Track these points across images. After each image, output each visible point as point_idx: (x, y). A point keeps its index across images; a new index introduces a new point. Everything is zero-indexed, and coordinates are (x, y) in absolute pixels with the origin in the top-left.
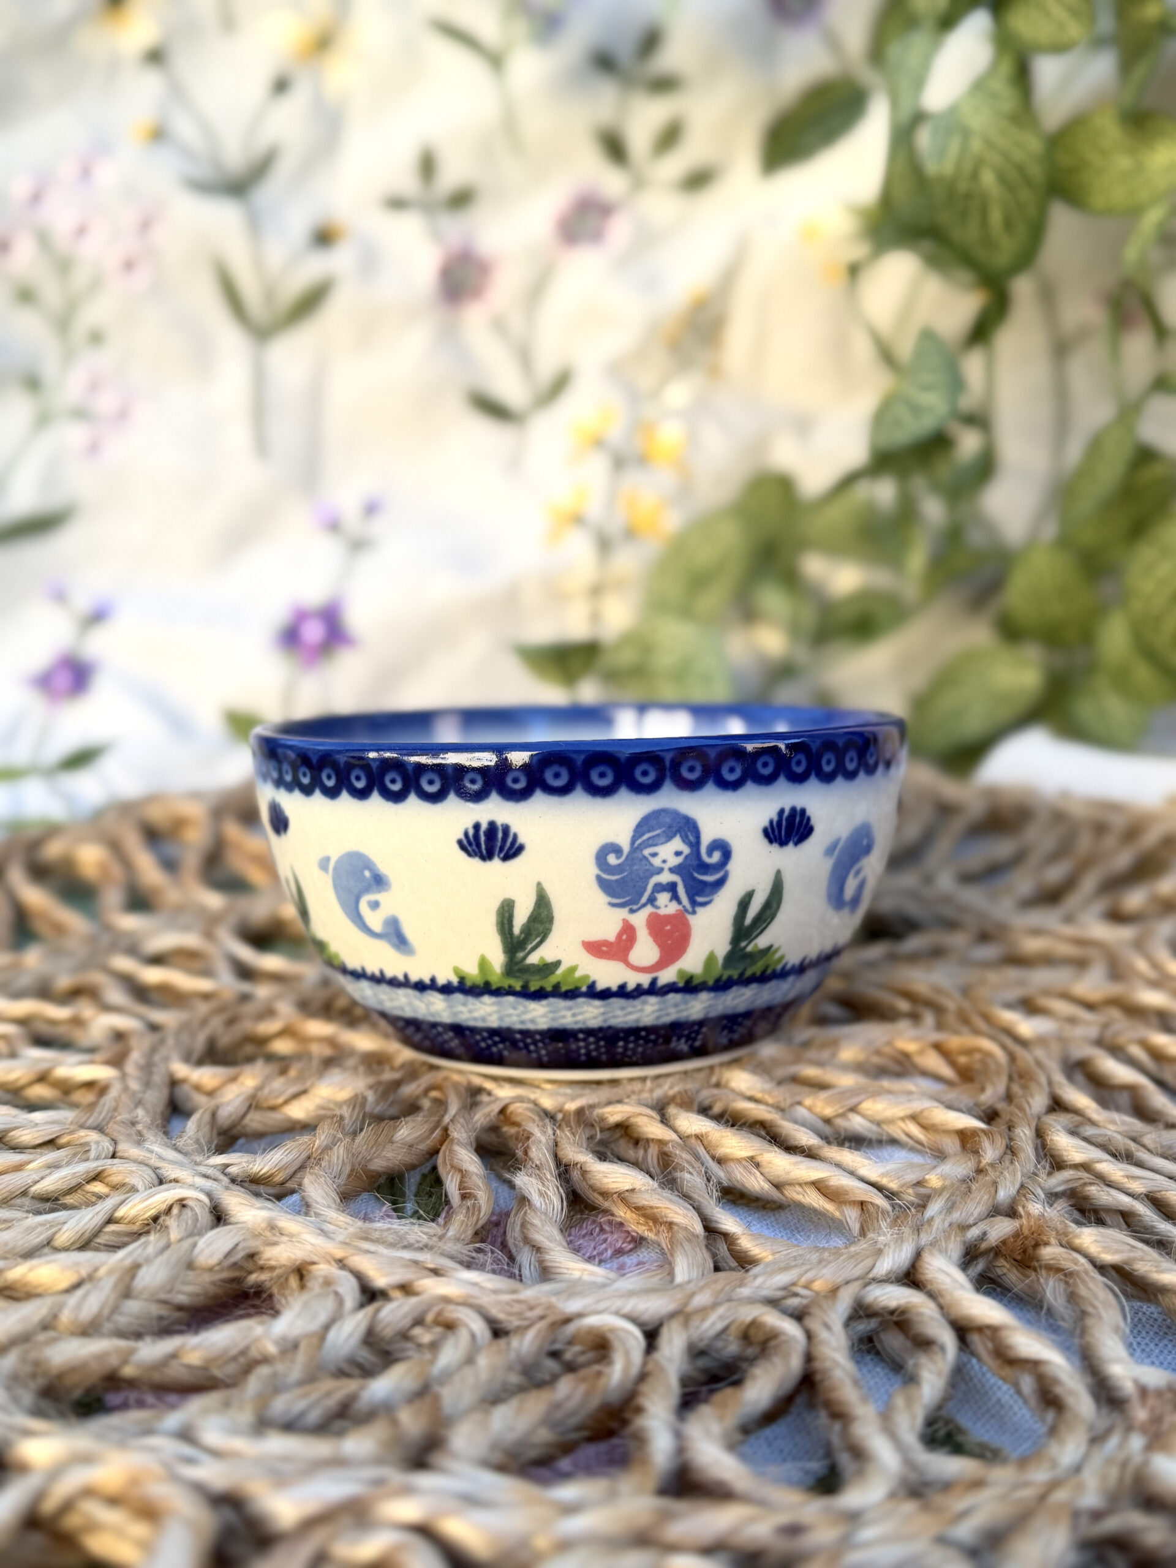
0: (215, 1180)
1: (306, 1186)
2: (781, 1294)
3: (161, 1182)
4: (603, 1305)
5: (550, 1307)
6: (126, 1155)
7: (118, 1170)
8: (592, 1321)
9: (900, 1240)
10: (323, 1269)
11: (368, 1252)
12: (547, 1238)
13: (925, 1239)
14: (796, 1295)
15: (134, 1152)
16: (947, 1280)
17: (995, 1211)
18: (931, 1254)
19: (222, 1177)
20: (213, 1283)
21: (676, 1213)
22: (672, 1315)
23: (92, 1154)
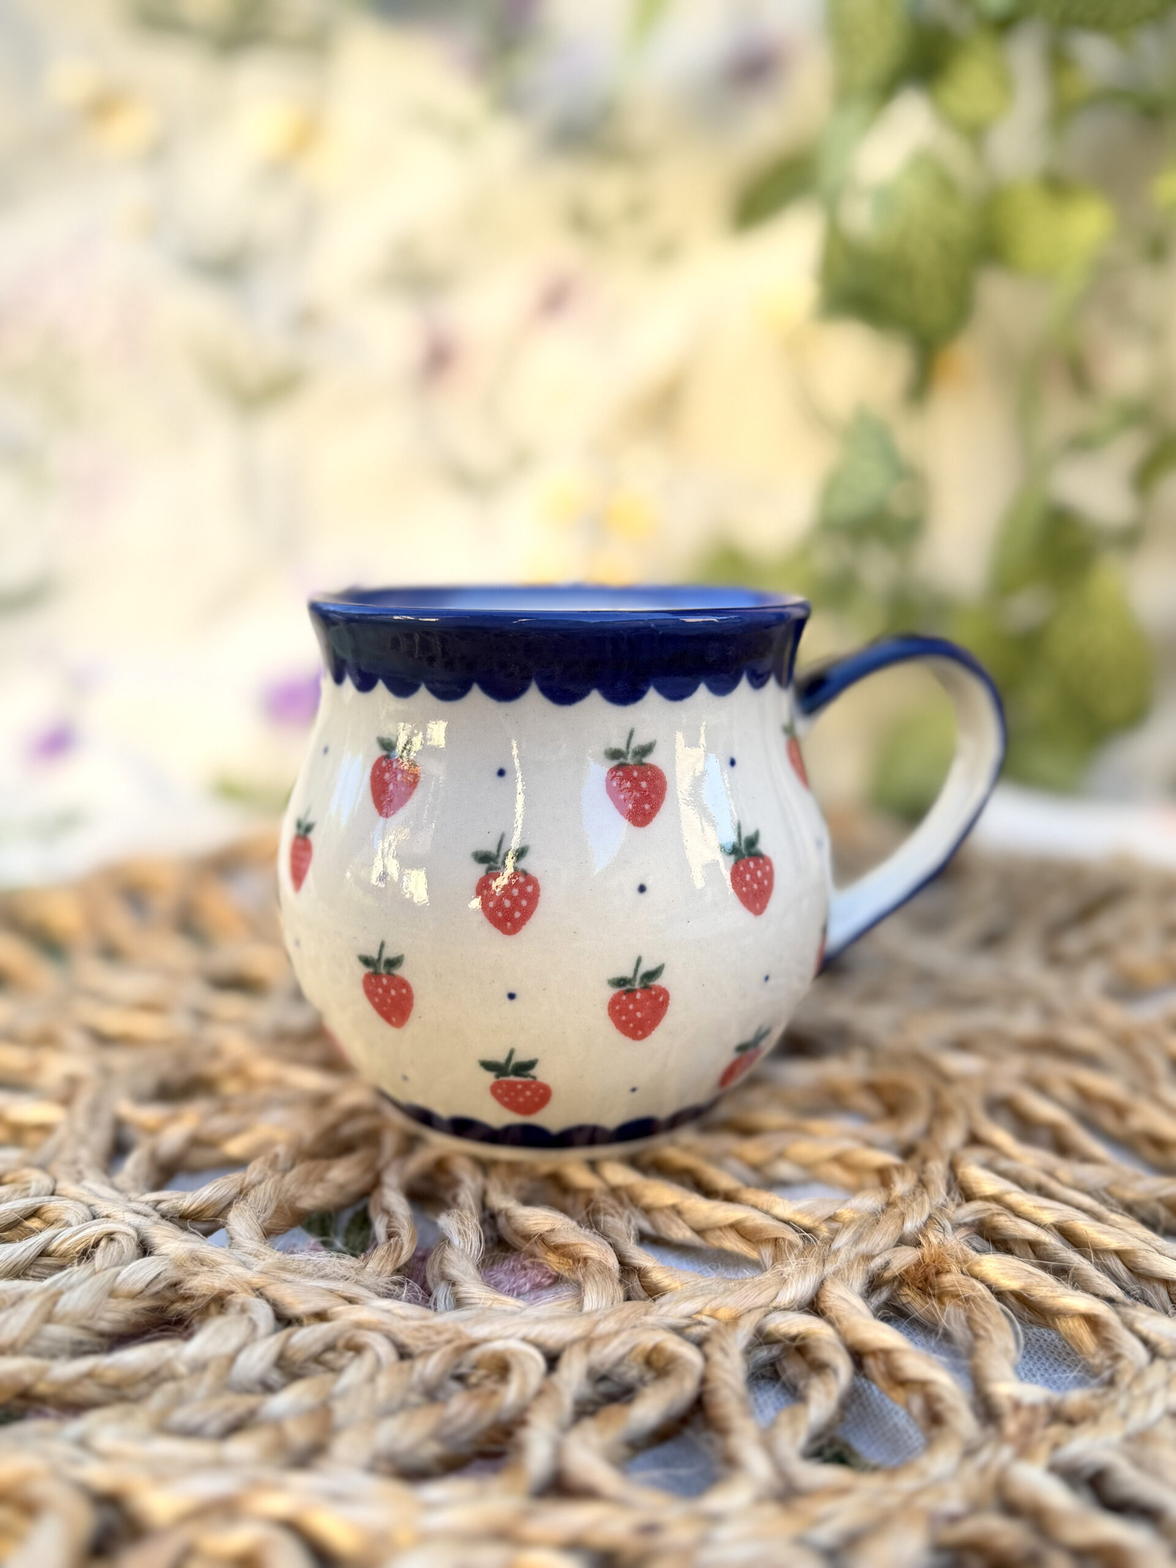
0: (145, 1215)
1: (231, 1220)
2: (685, 1322)
3: (94, 1218)
4: (510, 1331)
5: (459, 1334)
6: (64, 1193)
7: (54, 1206)
8: (498, 1345)
9: (805, 1270)
10: (242, 1297)
11: (285, 1281)
12: (462, 1272)
13: (830, 1268)
14: (701, 1323)
15: (72, 1189)
16: (845, 1306)
17: (902, 1241)
18: (833, 1282)
19: (153, 1212)
20: (136, 1312)
21: (592, 1248)
22: (574, 1342)
23: (33, 1191)
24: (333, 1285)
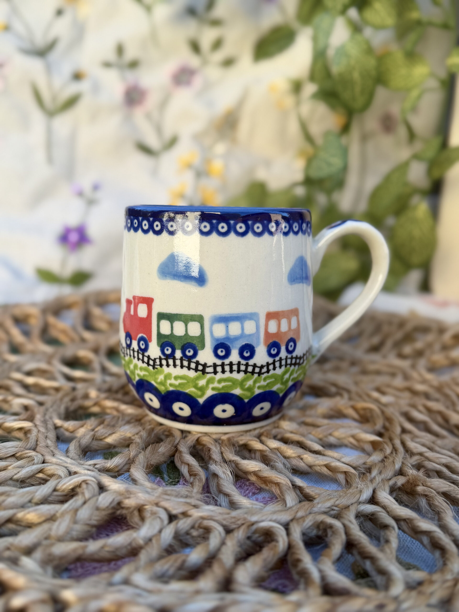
0: (93, 471)
2: (328, 510)
3: (71, 474)
4: (264, 518)
5: (245, 519)
6: (50, 461)
7: (50, 469)
8: (263, 524)
9: (367, 486)
10: (150, 507)
11: (168, 500)
13: (375, 485)
14: (333, 510)
15: (54, 460)
16: (388, 501)
17: (397, 474)
18: (379, 490)
20: (106, 515)
21: (280, 479)
22: (292, 520)
23: (36, 461)
24: (188, 500)
